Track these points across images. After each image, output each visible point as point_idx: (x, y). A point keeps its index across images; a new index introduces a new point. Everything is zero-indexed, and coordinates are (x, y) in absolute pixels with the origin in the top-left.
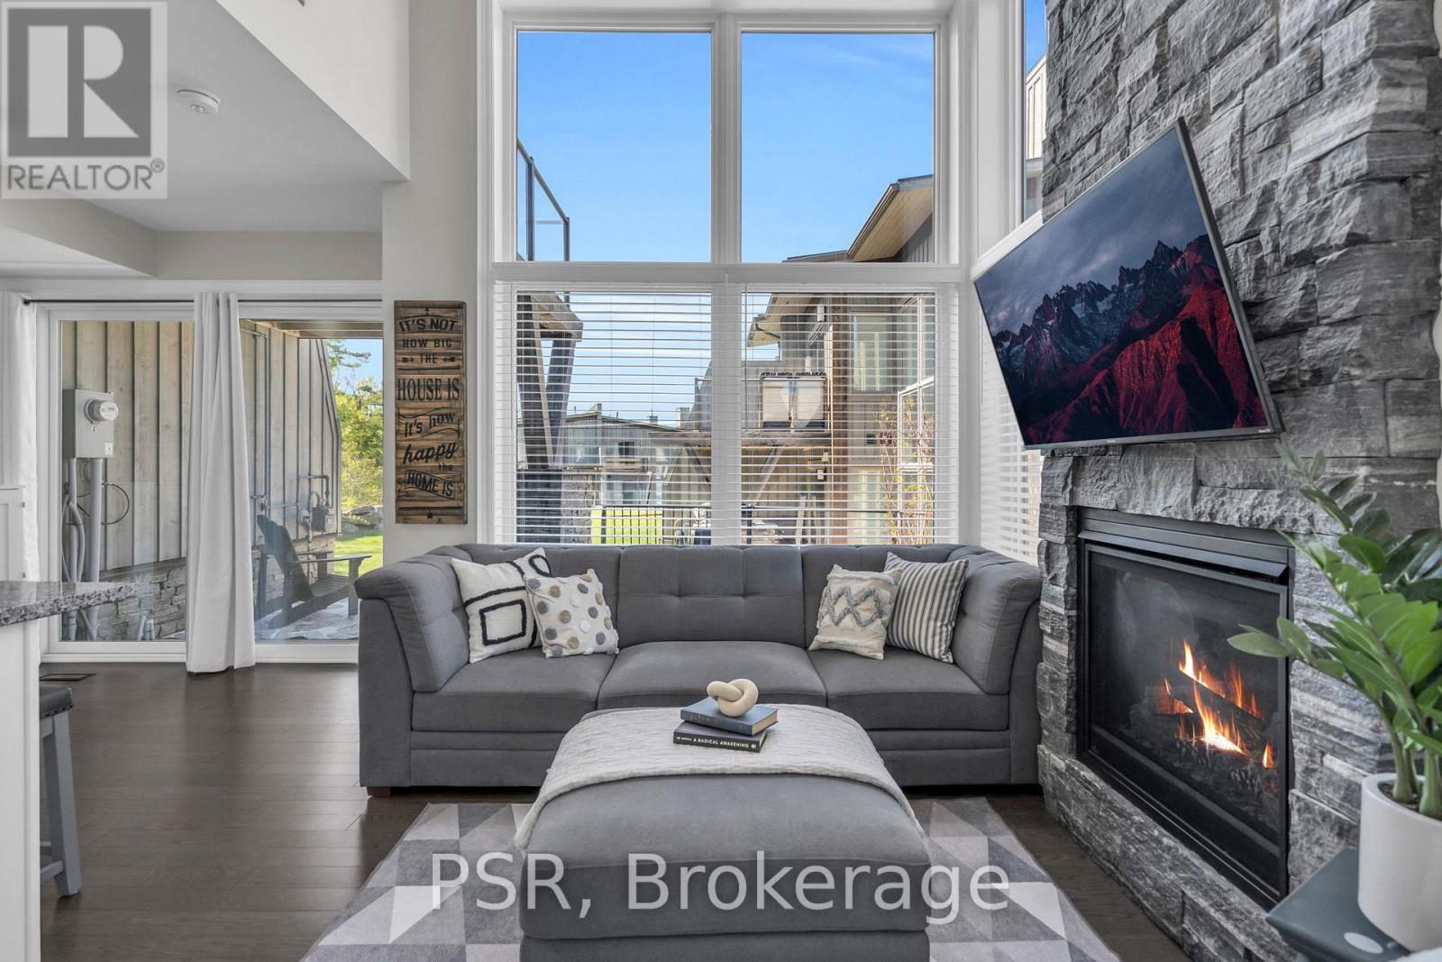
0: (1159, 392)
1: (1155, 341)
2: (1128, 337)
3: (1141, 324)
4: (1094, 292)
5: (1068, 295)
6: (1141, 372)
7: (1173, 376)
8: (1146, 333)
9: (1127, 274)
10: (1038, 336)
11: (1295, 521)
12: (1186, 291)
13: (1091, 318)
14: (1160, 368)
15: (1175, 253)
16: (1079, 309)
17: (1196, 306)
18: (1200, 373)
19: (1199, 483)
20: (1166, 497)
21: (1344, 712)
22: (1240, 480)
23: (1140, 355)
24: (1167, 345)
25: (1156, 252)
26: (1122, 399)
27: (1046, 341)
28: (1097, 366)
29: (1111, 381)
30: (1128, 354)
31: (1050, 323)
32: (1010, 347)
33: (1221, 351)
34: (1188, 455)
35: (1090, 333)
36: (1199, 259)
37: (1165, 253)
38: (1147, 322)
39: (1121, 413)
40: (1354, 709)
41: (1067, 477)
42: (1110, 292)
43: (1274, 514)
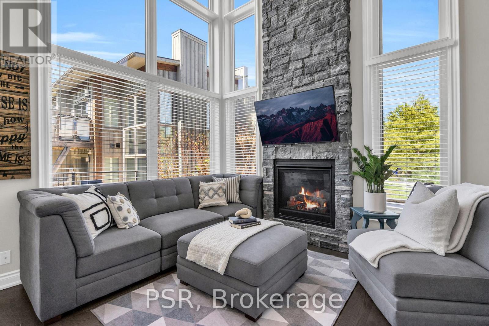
0: (314, 133)
1: (316, 123)
2: (308, 121)
3: (313, 119)
4: (300, 110)
5: (291, 110)
6: (310, 129)
7: (319, 130)
8: (314, 121)
9: (311, 108)
10: (278, 118)
11: (335, 157)
12: (326, 114)
13: (298, 116)
14: (316, 128)
15: (325, 106)
16: (294, 113)
17: (328, 117)
18: (326, 130)
19: (313, 152)
20: (304, 155)
21: (346, 187)
22: (324, 150)
23: (311, 125)
24: (319, 124)
25: (320, 105)
26: (303, 134)
27: (280, 119)
28: (297, 127)
29: (301, 131)
30: (308, 124)
31: (283, 115)
32: (265, 119)
33: (332, 126)
34: (310, 146)
35: (297, 119)
36: (331, 109)
37: (322, 106)
38: (315, 119)
39: (302, 138)
40: (347, 186)
41: (273, 152)
42: (305, 111)
43: (331, 156)
